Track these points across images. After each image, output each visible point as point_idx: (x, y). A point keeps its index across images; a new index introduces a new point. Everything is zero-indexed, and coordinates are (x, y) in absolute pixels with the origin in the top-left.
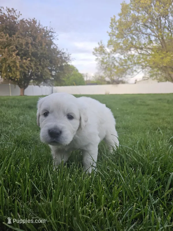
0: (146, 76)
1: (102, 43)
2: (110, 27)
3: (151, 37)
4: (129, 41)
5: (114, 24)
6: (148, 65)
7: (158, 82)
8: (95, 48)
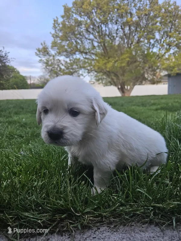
0: (92, 80)
1: (46, 44)
2: (53, 28)
3: (94, 43)
4: (74, 45)
5: (57, 26)
6: (93, 69)
7: (104, 86)
8: (38, 48)
